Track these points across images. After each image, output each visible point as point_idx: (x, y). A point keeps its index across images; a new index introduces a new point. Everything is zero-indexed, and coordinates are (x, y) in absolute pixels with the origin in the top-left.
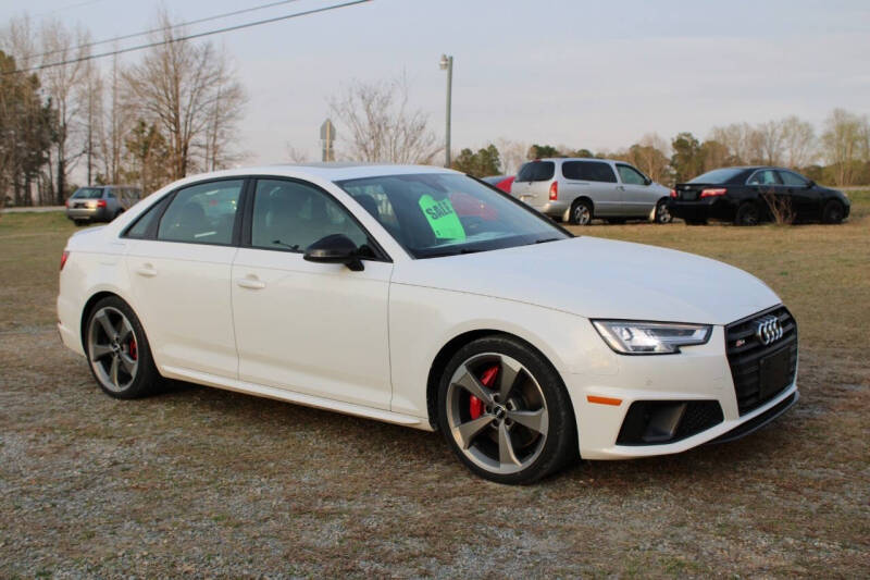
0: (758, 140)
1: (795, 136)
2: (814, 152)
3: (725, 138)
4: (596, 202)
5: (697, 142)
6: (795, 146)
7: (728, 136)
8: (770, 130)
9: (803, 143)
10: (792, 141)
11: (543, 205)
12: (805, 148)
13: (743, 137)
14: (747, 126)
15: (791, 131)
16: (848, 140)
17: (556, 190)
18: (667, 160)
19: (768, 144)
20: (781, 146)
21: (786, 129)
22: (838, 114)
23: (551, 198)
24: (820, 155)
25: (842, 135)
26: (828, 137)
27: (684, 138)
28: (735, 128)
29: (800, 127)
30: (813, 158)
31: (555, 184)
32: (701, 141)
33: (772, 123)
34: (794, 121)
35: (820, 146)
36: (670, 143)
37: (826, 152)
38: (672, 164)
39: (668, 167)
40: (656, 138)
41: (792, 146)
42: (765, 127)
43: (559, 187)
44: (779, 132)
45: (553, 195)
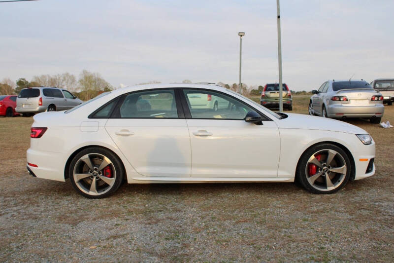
0: (53, 81)
1: (68, 80)
2: (76, 87)
3: (40, 81)
4: (57, 106)
5: (27, 82)
6: (69, 84)
7: (41, 80)
8: (58, 78)
9: (72, 83)
10: (67, 82)
11: (36, 108)
12: (72, 85)
13: (47, 80)
14: (49, 76)
15: (67, 78)
16: (89, 82)
17: (41, 101)
18: (14, 90)
19: (57, 83)
20: (63, 84)
21: (64, 78)
22: (85, 72)
23: (40, 105)
24: (79, 88)
25: (86, 81)
26: (81, 81)
27: (22, 80)
28: (43, 76)
29: (70, 77)
30: (76, 89)
31: (41, 99)
32: (29, 82)
33: (59, 75)
34: (67, 74)
35: (78, 84)
36: (15, 83)
37: (81, 87)
38: (16, 92)
39: (14, 93)
40: (9, 80)
41: (67, 84)
42: (56, 76)
43: (43, 100)
44: (62, 78)
45: (40, 103)
